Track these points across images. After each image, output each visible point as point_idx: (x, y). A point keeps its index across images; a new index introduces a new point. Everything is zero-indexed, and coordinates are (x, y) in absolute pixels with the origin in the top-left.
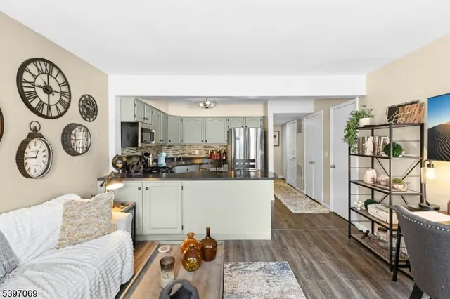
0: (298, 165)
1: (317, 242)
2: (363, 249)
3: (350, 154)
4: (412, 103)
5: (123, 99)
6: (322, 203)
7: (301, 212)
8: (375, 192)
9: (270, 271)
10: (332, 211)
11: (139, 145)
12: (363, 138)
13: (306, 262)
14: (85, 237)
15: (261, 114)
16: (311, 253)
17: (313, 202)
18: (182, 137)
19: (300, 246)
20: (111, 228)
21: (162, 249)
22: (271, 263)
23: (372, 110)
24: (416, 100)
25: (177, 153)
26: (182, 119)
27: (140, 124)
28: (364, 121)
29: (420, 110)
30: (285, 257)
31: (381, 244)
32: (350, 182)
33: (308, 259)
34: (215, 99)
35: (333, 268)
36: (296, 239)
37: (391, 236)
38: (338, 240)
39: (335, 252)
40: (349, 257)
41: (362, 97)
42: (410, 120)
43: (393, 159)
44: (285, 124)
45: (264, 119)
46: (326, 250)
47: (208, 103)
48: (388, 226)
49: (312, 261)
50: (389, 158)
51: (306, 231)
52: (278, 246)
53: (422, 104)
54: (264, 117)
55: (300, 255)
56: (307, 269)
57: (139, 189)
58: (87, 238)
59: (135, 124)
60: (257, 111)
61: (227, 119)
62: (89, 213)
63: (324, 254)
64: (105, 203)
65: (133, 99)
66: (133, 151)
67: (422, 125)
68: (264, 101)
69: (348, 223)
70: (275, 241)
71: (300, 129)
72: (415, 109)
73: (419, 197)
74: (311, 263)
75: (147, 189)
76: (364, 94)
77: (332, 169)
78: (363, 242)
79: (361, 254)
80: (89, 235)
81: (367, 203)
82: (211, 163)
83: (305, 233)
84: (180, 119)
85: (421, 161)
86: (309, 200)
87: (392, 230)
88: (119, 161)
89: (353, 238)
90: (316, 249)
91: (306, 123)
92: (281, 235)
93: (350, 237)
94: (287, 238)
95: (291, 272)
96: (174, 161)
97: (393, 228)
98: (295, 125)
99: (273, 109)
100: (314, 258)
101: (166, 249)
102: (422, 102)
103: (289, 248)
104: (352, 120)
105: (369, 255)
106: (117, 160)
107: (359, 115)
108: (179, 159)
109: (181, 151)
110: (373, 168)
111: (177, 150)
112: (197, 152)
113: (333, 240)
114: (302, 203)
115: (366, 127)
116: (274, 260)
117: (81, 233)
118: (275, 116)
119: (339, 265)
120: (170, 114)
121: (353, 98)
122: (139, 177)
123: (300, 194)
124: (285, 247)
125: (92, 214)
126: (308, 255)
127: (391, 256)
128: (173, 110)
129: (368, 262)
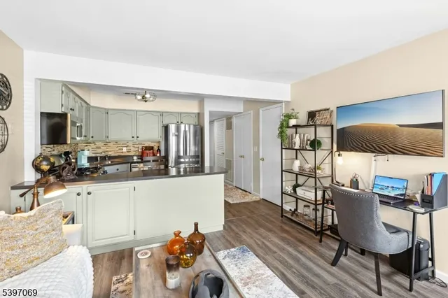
0: (227, 160)
1: (261, 226)
2: (294, 225)
3: (282, 148)
4: (325, 110)
5: (43, 83)
6: (252, 192)
7: (238, 202)
8: (299, 176)
9: (234, 257)
10: (262, 198)
11: (69, 142)
12: (292, 136)
13: (259, 243)
14: (32, 261)
15: (196, 111)
16: (260, 235)
17: (244, 192)
18: (107, 131)
19: (248, 230)
20: (63, 245)
21: (142, 255)
22: (233, 250)
23: (298, 113)
24: (328, 107)
25: (100, 151)
26: (107, 111)
27: (69, 115)
28: (293, 122)
29: (331, 116)
30: (241, 242)
31: (306, 217)
32: (282, 171)
33: (259, 240)
34: (156, 93)
35: (279, 243)
36: (244, 226)
37: (316, 210)
38: (274, 220)
39: (277, 231)
40: (287, 232)
41: (287, 103)
42: (324, 122)
43: (317, 151)
44: (213, 121)
45: (200, 116)
46: (270, 230)
47: (147, 96)
48: (314, 202)
49: (262, 240)
50: (315, 151)
51: (248, 217)
52: (232, 234)
53: (332, 111)
54: (199, 114)
55: (252, 238)
56: (261, 248)
57: (79, 194)
58: (35, 263)
59: (63, 116)
60: (193, 107)
61: (162, 114)
62: (37, 230)
63: (269, 234)
64: (56, 215)
65: (60, 85)
66: (49, 150)
67: (332, 126)
68: (201, 98)
69: (280, 208)
70: (227, 230)
71: (229, 126)
72: (327, 114)
73: (330, 178)
74: (263, 243)
75: (89, 193)
76: (290, 100)
77: (261, 162)
78: (293, 218)
79: (293, 228)
80: (39, 258)
81: (295, 187)
82: (153, 161)
83: (249, 220)
84: (104, 112)
85: (332, 152)
86: (240, 191)
87: (316, 205)
88: (44, 163)
89: (285, 216)
90: (262, 231)
91: (234, 121)
92: (230, 224)
93: (282, 216)
94: (236, 226)
95: (251, 253)
96: (97, 160)
97: (318, 203)
98: (225, 122)
99: (209, 107)
100: (264, 238)
101: (146, 254)
102: (331, 109)
103: (241, 233)
104: (285, 120)
105: (299, 227)
106: (41, 161)
107: (289, 117)
108: (104, 158)
109: (103, 149)
110: (297, 159)
111: (99, 148)
112: (125, 149)
113: (272, 221)
114: (236, 194)
115: (294, 126)
116: (234, 247)
117: (27, 257)
118: (211, 113)
119: (283, 239)
120: (92, 105)
121: (280, 102)
122: (74, 180)
123: (230, 187)
124: (237, 234)
125: (39, 231)
126: (259, 237)
127: (316, 225)
128: (95, 100)
129: (300, 233)
